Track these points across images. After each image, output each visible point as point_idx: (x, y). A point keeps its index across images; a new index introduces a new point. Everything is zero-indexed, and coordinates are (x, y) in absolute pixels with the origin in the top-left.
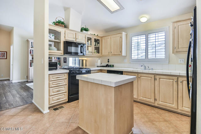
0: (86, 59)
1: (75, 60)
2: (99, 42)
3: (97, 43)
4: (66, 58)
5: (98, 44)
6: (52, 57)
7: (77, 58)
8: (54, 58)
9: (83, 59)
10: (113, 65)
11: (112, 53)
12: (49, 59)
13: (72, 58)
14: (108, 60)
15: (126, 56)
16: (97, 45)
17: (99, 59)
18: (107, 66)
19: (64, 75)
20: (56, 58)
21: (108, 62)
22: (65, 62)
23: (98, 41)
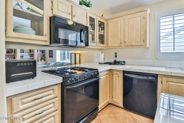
0: (79, 52)
1: (64, 54)
2: (104, 28)
3: (100, 28)
4: (52, 51)
5: (102, 30)
6: (33, 50)
7: (66, 51)
8: (36, 51)
9: (77, 52)
10: (124, 62)
11: (127, 43)
12: (30, 52)
13: (59, 51)
14: (116, 54)
15: (149, 48)
16: (100, 31)
17: (102, 53)
18: (115, 63)
19: (53, 89)
20: (39, 51)
21: (116, 56)
22: (51, 56)
23: (102, 26)
